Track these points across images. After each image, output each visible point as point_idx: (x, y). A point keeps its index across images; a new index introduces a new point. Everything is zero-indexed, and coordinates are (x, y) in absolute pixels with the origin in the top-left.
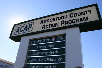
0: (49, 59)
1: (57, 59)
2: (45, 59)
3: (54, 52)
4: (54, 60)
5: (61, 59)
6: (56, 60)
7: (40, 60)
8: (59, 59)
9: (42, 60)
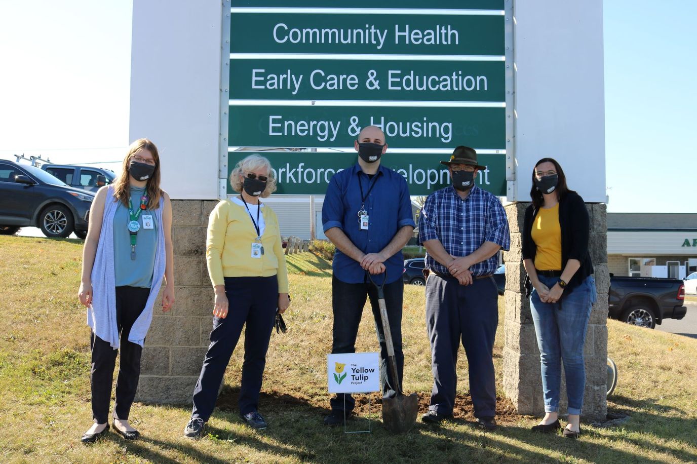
0: (401, 76)
1: (454, 77)
2: (372, 75)
3: (431, 37)
4: (434, 83)
5: (479, 81)
6: (447, 83)
7: (334, 82)
8: (469, 83)
9: (352, 81)
